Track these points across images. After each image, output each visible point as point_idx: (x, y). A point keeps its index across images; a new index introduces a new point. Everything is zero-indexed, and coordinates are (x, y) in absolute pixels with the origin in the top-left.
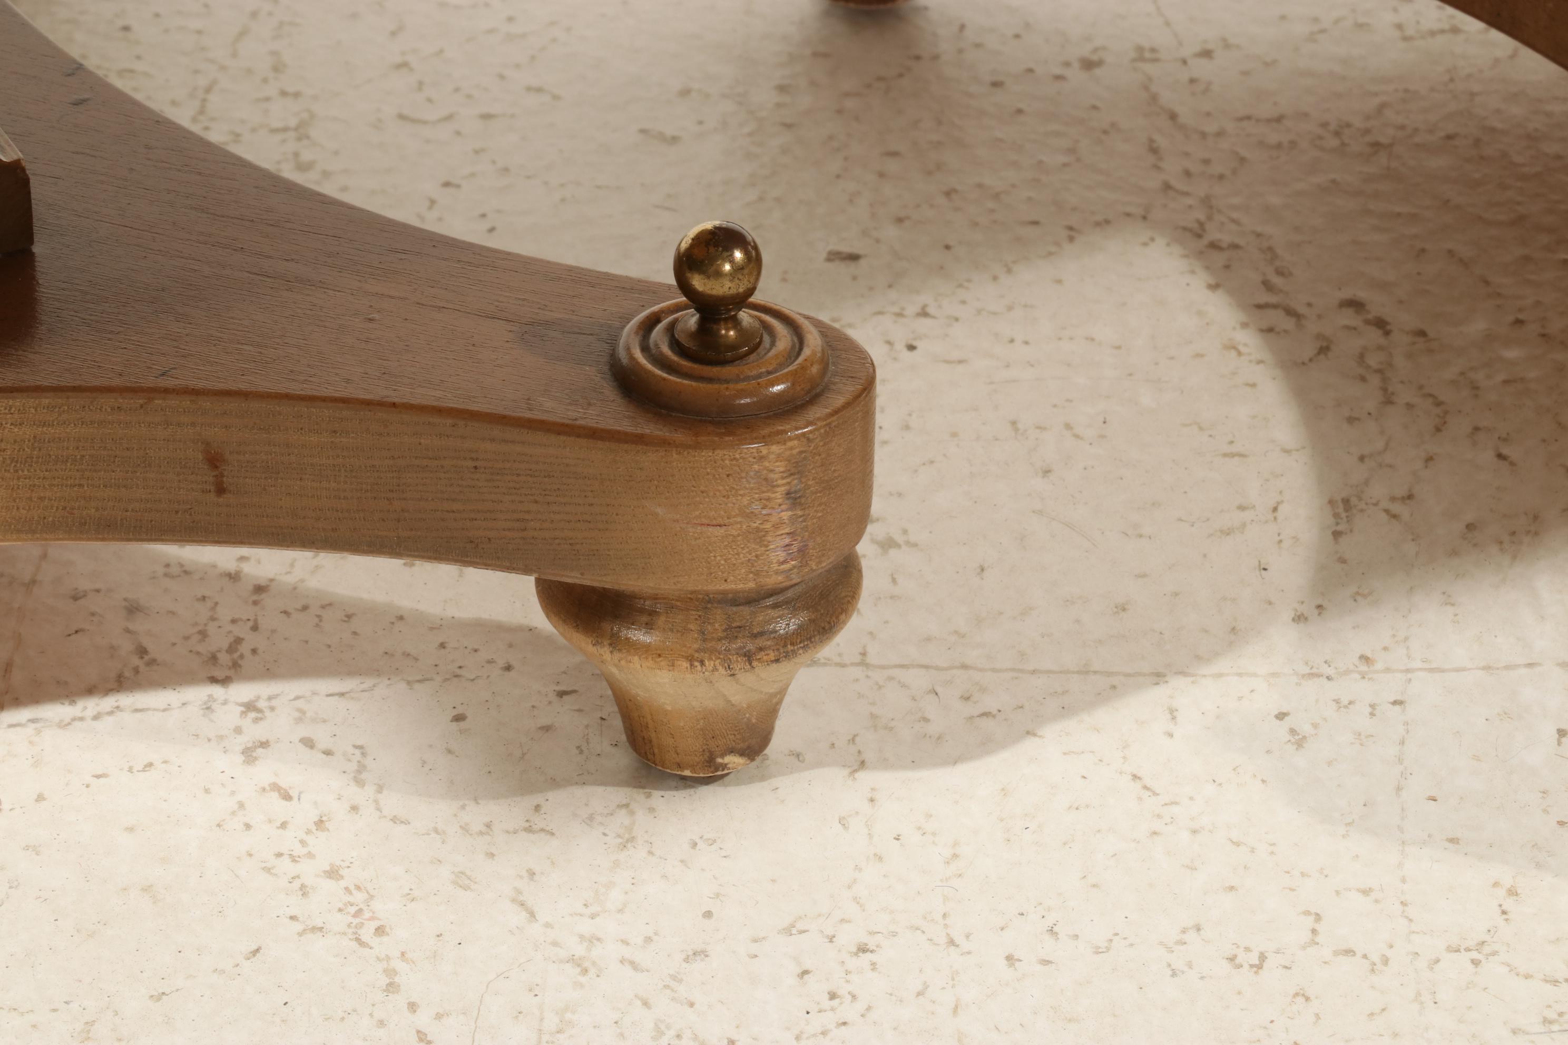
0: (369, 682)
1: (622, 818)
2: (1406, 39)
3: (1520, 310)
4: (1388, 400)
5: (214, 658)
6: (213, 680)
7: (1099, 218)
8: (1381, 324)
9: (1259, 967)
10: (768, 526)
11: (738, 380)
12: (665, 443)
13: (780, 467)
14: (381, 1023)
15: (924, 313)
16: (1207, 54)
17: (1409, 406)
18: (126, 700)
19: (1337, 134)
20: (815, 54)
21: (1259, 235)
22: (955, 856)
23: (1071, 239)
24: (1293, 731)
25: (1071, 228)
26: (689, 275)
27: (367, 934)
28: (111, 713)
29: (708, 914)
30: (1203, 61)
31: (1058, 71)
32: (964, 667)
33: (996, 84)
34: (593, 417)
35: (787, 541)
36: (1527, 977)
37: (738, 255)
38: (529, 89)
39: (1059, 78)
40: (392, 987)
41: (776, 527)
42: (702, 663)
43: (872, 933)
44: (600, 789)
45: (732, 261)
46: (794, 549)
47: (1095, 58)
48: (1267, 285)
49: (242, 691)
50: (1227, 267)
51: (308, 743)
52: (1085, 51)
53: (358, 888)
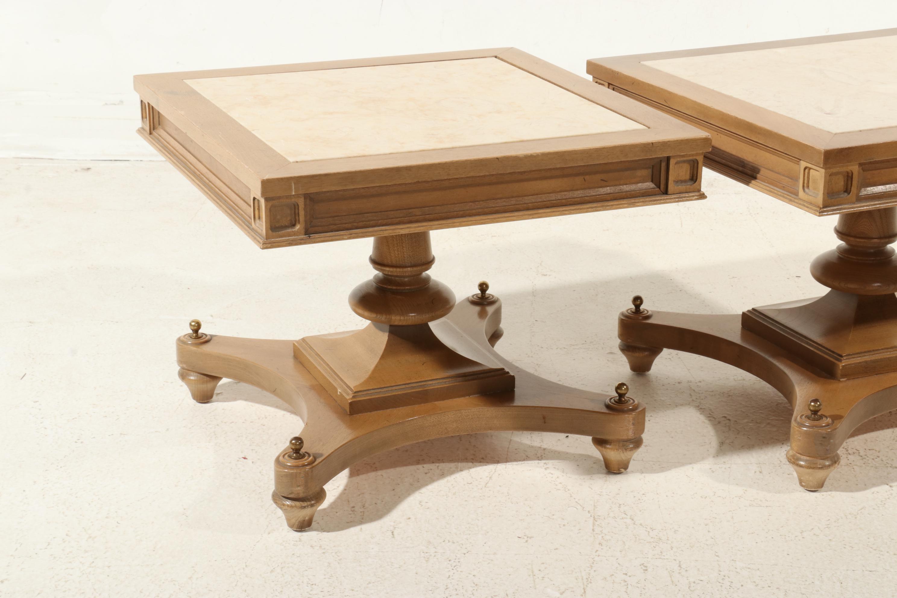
0: (563, 461)
1: (605, 478)
2: (735, 381)
3: (753, 419)
4: (730, 430)
5: (538, 457)
6: (539, 460)
7: (681, 404)
8: (729, 420)
9: (706, 498)
10: (629, 428)
11: (625, 406)
12: (614, 414)
13: (631, 419)
14: (570, 500)
15: (651, 416)
16: (700, 382)
17: (733, 431)
18: (525, 462)
19: (723, 394)
20: (631, 380)
21: (709, 407)
22: (658, 484)
23: (676, 407)
24: (712, 471)
25: (676, 405)
26: (617, 390)
27: (567, 490)
28: (523, 463)
29: (619, 490)
30: (699, 383)
31: (674, 384)
32: (659, 461)
33: (663, 385)
34: (603, 411)
35: (632, 431)
36: (748, 500)
37: (625, 387)
38: (582, 384)
39: (674, 385)
40: (571, 496)
41: (631, 428)
42: (619, 450)
43: (645, 492)
44: (601, 475)
45: (624, 388)
46: (633, 432)
47: (680, 382)
48: (710, 414)
49: (543, 462)
50: (703, 411)
51: (555, 468)
52: (679, 381)
53: (564, 485)
